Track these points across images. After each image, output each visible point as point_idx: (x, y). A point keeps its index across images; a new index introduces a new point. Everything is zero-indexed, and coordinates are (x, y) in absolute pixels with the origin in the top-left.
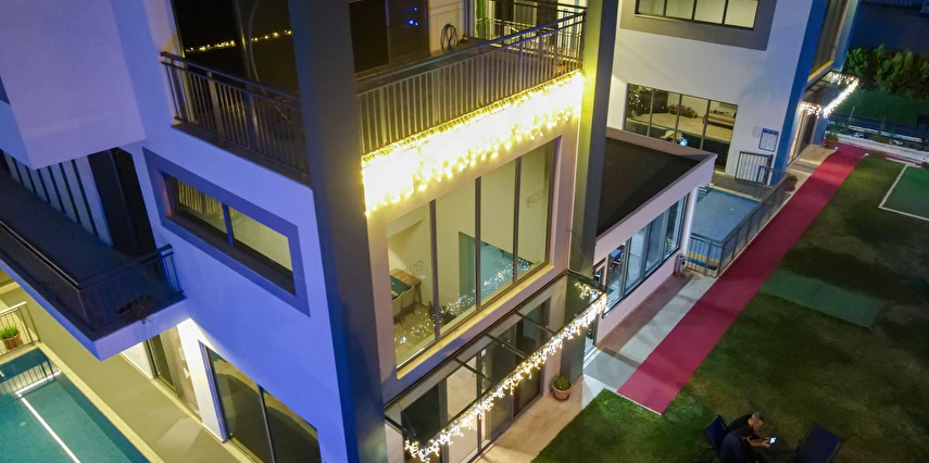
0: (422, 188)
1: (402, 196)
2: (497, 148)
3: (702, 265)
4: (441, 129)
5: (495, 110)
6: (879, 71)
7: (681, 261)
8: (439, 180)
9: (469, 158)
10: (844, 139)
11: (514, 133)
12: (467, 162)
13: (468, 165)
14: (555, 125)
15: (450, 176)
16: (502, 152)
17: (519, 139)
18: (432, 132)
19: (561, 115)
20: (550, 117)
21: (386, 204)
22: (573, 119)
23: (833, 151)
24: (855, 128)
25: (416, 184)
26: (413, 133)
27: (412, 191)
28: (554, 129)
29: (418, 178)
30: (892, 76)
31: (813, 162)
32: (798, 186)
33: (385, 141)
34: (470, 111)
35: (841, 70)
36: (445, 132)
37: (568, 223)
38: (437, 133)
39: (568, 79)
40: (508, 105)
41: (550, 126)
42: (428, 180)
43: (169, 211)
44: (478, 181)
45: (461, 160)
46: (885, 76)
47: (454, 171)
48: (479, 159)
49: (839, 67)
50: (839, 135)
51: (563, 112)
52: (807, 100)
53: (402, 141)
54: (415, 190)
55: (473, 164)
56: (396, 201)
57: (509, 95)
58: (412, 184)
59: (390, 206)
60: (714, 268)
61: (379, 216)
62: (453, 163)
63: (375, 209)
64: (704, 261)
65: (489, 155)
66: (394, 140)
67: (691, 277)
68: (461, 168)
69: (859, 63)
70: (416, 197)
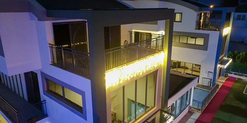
0: (121, 82)
1: (116, 84)
2: (141, 71)
3: (196, 109)
4: (127, 65)
5: (141, 60)
6: (237, 57)
7: (190, 108)
8: (126, 80)
9: (134, 74)
10: (230, 75)
11: (146, 68)
12: (134, 75)
13: (134, 76)
14: (157, 66)
15: (129, 79)
16: (143, 73)
17: (147, 69)
18: (124, 66)
19: (158, 63)
20: (156, 64)
21: (111, 86)
22: (162, 65)
23: (227, 78)
24: (232, 72)
25: (120, 80)
26: (119, 66)
27: (118, 83)
28: (157, 67)
29: (120, 79)
30: (240, 58)
31: (222, 81)
32: (219, 87)
33: (111, 67)
34: (134, 60)
35: (227, 56)
36: (128, 66)
37: (160, 95)
38: (126, 66)
39: (160, 54)
40: (144, 59)
41: (156, 66)
42: (123, 79)
43: (46, 90)
44: (136, 81)
45: (132, 74)
46: (238, 58)
47: (130, 77)
48: (137, 74)
49: (226, 56)
50: (228, 74)
51: (159, 62)
52: (219, 64)
53: (116, 68)
54: (119, 82)
55: (135, 76)
56: (114, 85)
57: (145, 57)
58: (118, 80)
59: (112, 86)
60: (200, 110)
61: (109, 89)
62: (130, 75)
63: (108, 87)
64: (197, 108)
65: (139, 73)
66: (114, 67)
67: (193, 113)
68: (132, 76)
69: (231, 55)
70: (119, 85)
